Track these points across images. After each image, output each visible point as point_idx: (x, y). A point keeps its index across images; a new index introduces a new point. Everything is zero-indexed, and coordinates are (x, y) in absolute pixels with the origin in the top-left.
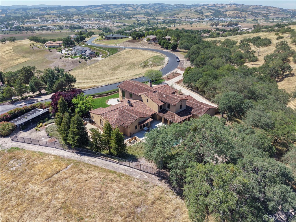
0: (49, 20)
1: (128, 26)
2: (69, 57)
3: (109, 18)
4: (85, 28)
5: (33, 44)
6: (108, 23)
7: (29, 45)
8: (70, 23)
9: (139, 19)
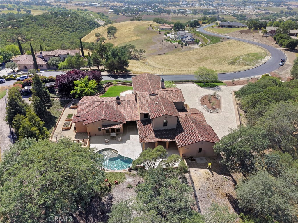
0: (189, 4)
1: (271, 15)
2: (169, 40)
3: (252, 4)
4: (220, 13)
5: (151, 25)
6: (249, 10)
7: (147, 25)
8: (207, 8)
9: (291, 7)
